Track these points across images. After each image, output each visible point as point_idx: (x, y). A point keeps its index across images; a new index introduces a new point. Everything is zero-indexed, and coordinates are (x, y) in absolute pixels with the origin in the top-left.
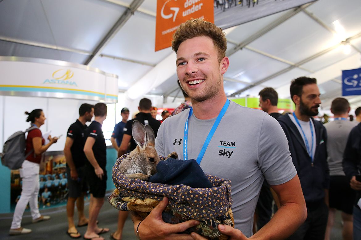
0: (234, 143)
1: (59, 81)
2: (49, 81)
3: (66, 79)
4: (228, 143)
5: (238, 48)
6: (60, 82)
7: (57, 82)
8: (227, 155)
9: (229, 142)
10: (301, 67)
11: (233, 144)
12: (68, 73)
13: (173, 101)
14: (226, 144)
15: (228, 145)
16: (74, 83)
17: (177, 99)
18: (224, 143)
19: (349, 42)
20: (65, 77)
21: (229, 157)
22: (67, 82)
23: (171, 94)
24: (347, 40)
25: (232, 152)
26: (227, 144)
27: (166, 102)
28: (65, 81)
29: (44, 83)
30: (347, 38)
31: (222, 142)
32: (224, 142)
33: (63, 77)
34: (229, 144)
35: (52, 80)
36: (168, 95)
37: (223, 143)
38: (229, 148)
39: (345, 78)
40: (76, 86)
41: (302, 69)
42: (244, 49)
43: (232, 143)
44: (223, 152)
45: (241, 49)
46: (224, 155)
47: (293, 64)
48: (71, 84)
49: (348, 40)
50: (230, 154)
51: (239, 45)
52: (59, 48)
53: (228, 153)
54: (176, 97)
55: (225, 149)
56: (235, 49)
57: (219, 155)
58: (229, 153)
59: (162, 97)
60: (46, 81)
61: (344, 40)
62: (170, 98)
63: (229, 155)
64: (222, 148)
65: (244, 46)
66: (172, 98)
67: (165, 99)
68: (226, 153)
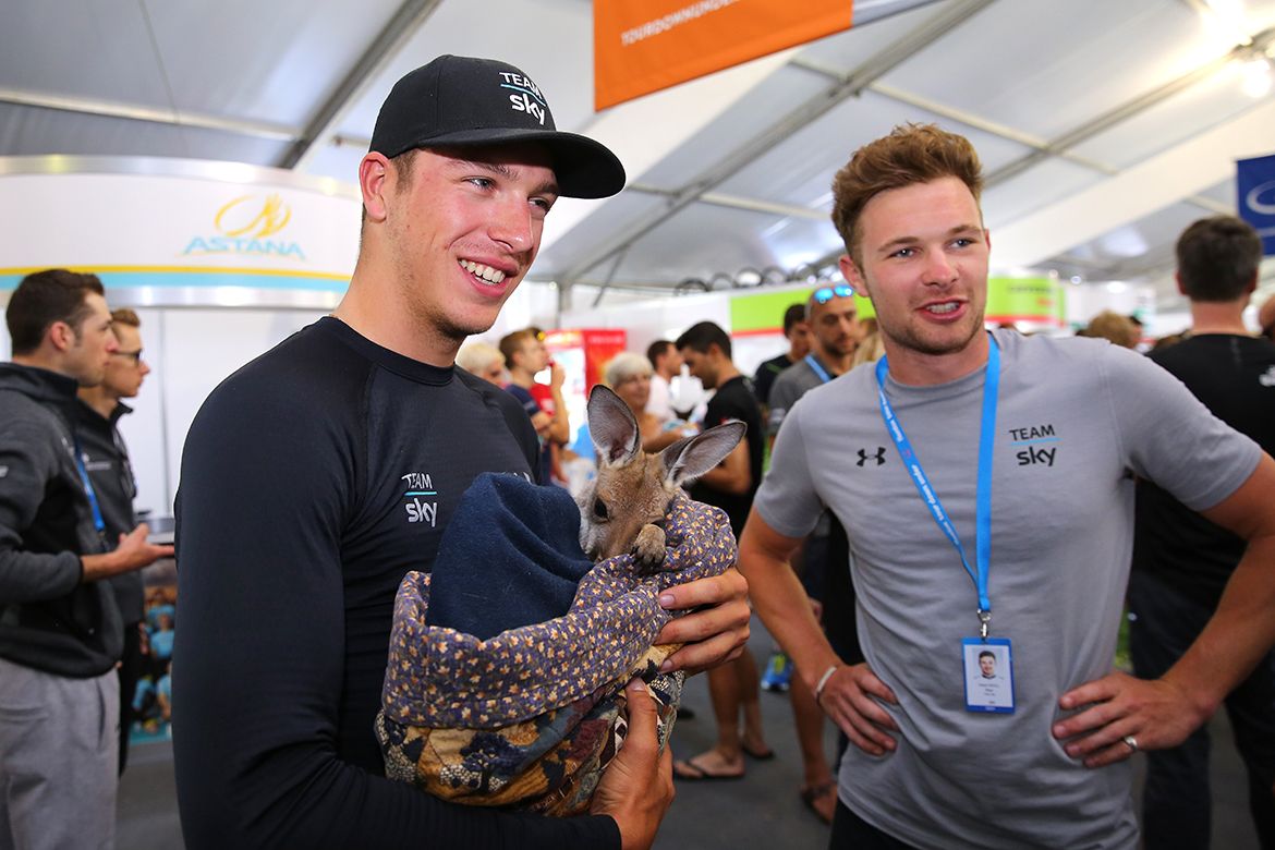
0: (1050, 427)
1: (239, 243)
2: (203, 245)
3: (264, 233)
4: (1034, 432)
5: (845, 90)
6: (244, 246)
7: (232, 246)
8: (1042, 461)
9: (1034, 429)
10: (1070, 152)
11: (1049, 430)
12: (268, 210)
13: (596, 303)
14: (1029, 435)
15: (1035, 436)
16: (294, 247)
17: (609, 293)
18: (1022, 434)
19: (1263, 50)
20: (261, 226)
21: (1051, 464)
22: (269, 244)
23: (587, 277)
24: (1255, 39)
25: (1054, 450)
26: (1033, 434)
27: (569, 305)
28: (263, 241)
29: (187, 252)
30: (1256, 31)
31: (1014, 432)
32: (1021, 431)
33: (252, 226)
34: (1037, 433)
35: (213, 241)
36: (575, 280)
37: (1018, 434)
38: (1038, 444)
39: (1250, 189)
40: (303, 258)
41: (1075, 161)
42: (865, 95)
43: (1043, 428)
44: (1028, 456)
45: (857, 93)
46: (1034, 462)
47: (1041, 142)
48: (281, 252)
49: (1261, 43)
50: (1051, 457)
51: (849, 81)
52: (184, 119)
53: (1043, 456)
54: (605, 286)
55: (1031, 449)
56: (833, 94)
57: (1021, 464)
58: (1046, 454)
59: (553, 287)
60: (193, 244)
61: (1247, 41)
62: (582, 293)
63: (1047, 460)
64: (1023, 446)
65: (866, 85)
66: (592, 292)
67: (564, 293)
68: (1038, 456)
